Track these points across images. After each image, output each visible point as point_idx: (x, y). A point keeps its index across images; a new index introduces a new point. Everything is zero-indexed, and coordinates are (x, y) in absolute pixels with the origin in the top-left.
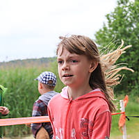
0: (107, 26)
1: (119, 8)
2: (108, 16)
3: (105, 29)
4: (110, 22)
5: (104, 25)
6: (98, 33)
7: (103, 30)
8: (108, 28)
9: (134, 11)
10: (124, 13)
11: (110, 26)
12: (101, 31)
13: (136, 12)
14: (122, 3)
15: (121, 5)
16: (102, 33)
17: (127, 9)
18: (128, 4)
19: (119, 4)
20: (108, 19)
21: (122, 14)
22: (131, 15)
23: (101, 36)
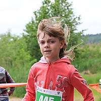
0: (34, 20)
1: (43, 7)
2: (35, 13)
3: (33, 22)
4: (36, 17)
5: (33, 19)
6: (28, 25)
7: (31, 23)
8: (35, 22)
9: (54, 9)
10: (47, 10)
11: (37, 20)
12: (30, 23)
13: (55, 10)
14: (46, 3)
15: (45, 5)
16: (30, 25)
17: (49, 8)
18: (50, 4)
19: (44, 4)
20: (36, 15)
21: (45, 11)
22: (52, 12)
23: (30, 27)
